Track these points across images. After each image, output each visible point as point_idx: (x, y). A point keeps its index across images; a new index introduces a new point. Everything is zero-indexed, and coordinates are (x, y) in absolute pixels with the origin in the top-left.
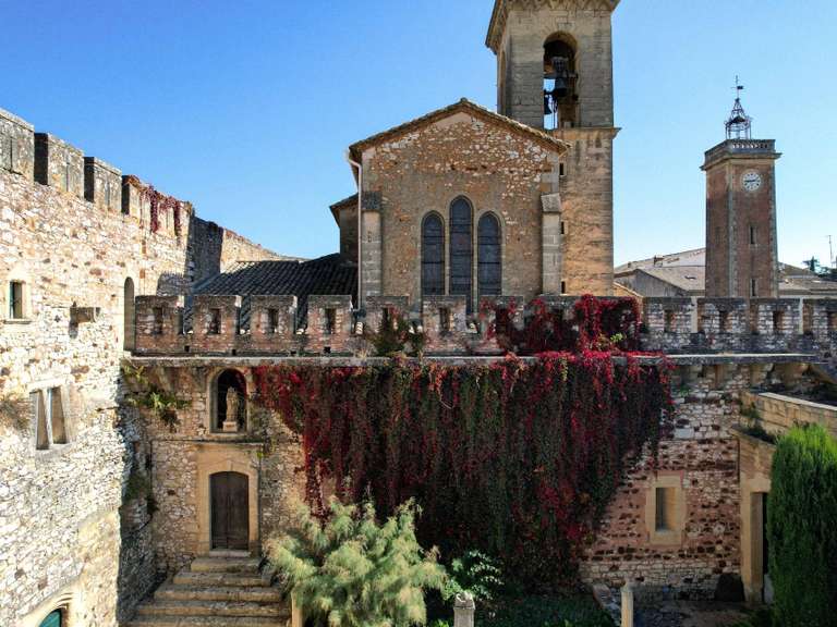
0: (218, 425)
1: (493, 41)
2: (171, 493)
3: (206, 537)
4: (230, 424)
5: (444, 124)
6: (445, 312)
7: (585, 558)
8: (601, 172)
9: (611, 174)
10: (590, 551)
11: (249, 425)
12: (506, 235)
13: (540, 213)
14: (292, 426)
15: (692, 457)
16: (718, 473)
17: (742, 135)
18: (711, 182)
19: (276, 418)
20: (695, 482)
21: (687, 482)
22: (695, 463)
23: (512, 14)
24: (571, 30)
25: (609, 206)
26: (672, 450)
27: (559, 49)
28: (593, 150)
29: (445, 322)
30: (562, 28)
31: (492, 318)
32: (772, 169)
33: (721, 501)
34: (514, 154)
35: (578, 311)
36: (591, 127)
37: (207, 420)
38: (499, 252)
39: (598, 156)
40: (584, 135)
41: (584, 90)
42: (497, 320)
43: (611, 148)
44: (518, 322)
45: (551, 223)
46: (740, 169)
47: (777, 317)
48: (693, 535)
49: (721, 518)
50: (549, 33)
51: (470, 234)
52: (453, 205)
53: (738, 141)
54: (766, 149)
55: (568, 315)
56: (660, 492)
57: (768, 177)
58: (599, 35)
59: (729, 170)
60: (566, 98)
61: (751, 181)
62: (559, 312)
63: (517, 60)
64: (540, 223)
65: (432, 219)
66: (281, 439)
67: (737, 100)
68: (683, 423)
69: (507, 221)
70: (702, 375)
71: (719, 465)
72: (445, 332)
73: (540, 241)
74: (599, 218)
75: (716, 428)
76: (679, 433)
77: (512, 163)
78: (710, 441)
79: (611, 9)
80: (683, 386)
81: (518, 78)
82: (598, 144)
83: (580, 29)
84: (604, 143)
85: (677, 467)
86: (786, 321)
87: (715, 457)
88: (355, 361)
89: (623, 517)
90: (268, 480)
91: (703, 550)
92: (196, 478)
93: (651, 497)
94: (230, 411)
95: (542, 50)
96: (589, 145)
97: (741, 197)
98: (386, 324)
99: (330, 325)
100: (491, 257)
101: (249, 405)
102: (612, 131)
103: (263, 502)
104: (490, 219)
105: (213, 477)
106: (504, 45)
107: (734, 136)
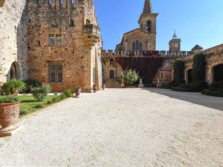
0: (110, 65)
1: (139, 22)
2: (105, 72)
3: (109, 78)
4: (112, 64)
5: (135, 31)
6: (137, 52)
7: (153, 81)
8: (154, 39)
9: (155, 39)
10: (153, 80)
11: (114, 65)
12: (143, 45)
13: (147, 42)
14: (119, 65)
15: (166, 69)
16: (169, 71)
17: (175, 38)
18: (170, 46)
19: (117, 64)
20: (166, 72)
21: (165, 72)
22: (166, 70)
23: (143, 18)
24: (151, 20)
25: (155, 44)
26: (163, 69)
27: (149, 22)
28: (153, 36)
29: (137, 53)
30: (150, 19)
31: (142, 53)
32: (180, 43)
33: (169, 75)
34: (144, 35)
35: (152, 52)
36: (153, 33)
37: (109, 64)
38: (142, 47)
39: (154, 37)
40: (152, 34)
41: (152, 28)
42: (143, 53)
43: (155, 36)
44: (145, 53)
45: (148, 43)
46: (175, 44)
47: (177, 53)
48: (166, 78)
49: (169, 77)
50: (148, 20)
51: (138, 45)
52: (136, 42)
53: (175, 39)
54: (179, 40)
55: (151, 52)
56: (162, 73)
57: (179, 45)
58: (154, 20)
59: (173, 44)
60: (149, 29)
61: (176, 45)
62: (150, 52)
63: (143, 24)
64: (147, 43)
65: (134, 43)
66: (118, 66)
67: (175, 33)
68: (165, 65)
69: (143, 43)
70: (167, 60)
71: (169, 70)
72: (137, 54)
73: (147, 46)
74: (154, 45)
75: (169, 66)
76: (164, 66)
77: (144, 36)
78: (168, 67)
79: (156, 17)
80: (165, 61)
81: (143, 26)
82: (154, 35)
83: (152, 19)
84: (155, 35)
85: (164, 70)
86: (178, 54)
87: (169, 69)
88: (127, 56)
89: (157, 76)
90: (116, 71)
91: (167, 80)
92: (108, 71)
93: (161, 74)
94: (112, 63)
95: (147, 23)
96: (153, 35)
97: (175, 48)
98: (130, 53)
99: (123, 54)
100: (141, 48)
101: (114, 62)
102: (156, 33)
103: (116, 74)
104: (141, 43)
105: (110, 71)
106: (141, 22)
107: (174, 38)
